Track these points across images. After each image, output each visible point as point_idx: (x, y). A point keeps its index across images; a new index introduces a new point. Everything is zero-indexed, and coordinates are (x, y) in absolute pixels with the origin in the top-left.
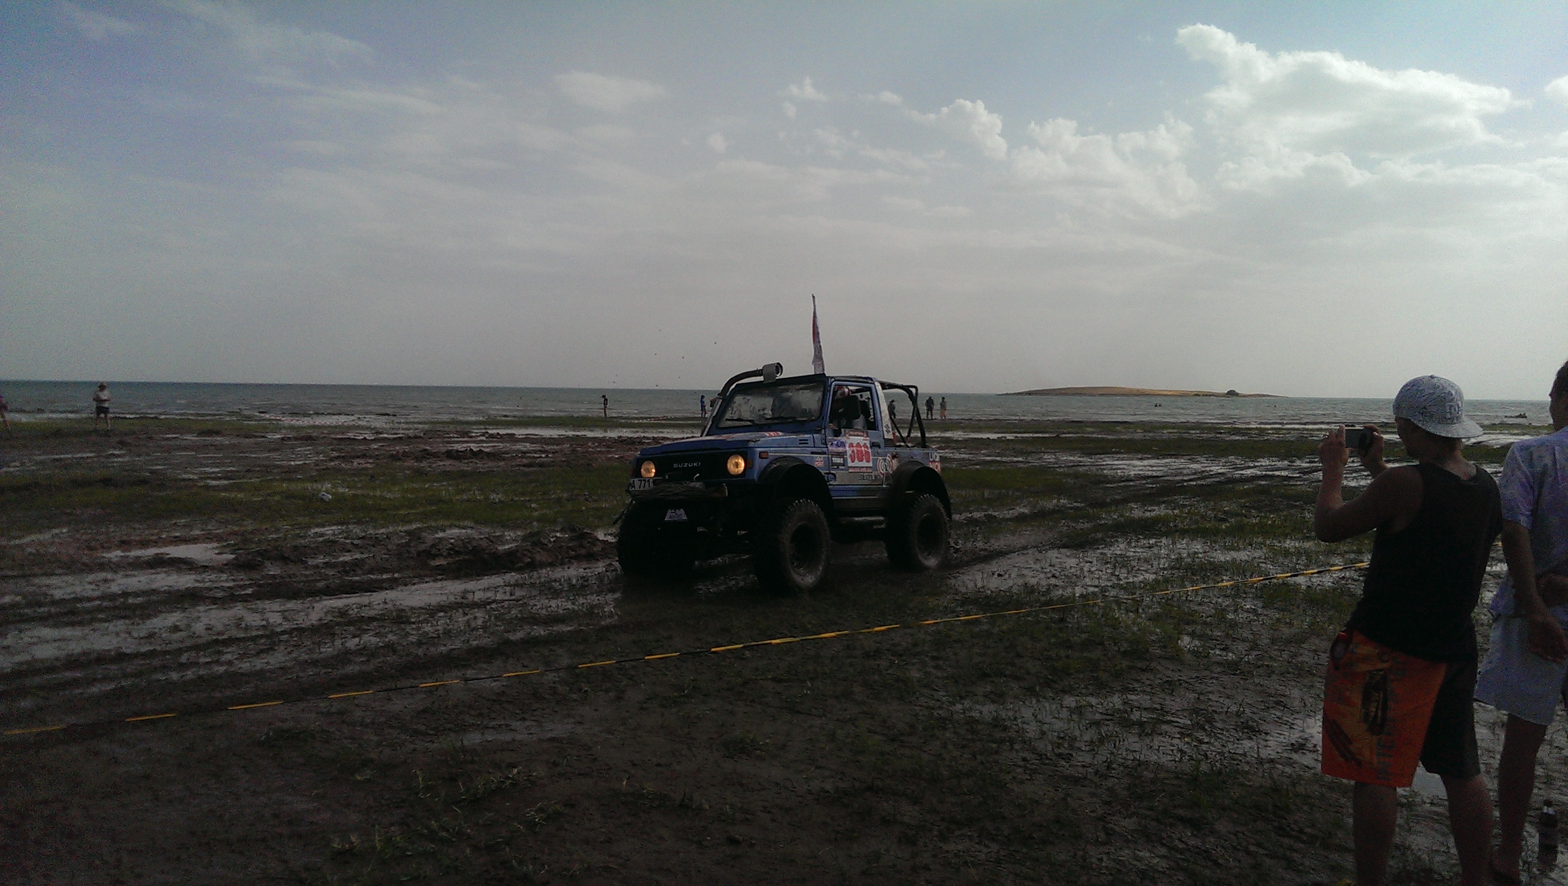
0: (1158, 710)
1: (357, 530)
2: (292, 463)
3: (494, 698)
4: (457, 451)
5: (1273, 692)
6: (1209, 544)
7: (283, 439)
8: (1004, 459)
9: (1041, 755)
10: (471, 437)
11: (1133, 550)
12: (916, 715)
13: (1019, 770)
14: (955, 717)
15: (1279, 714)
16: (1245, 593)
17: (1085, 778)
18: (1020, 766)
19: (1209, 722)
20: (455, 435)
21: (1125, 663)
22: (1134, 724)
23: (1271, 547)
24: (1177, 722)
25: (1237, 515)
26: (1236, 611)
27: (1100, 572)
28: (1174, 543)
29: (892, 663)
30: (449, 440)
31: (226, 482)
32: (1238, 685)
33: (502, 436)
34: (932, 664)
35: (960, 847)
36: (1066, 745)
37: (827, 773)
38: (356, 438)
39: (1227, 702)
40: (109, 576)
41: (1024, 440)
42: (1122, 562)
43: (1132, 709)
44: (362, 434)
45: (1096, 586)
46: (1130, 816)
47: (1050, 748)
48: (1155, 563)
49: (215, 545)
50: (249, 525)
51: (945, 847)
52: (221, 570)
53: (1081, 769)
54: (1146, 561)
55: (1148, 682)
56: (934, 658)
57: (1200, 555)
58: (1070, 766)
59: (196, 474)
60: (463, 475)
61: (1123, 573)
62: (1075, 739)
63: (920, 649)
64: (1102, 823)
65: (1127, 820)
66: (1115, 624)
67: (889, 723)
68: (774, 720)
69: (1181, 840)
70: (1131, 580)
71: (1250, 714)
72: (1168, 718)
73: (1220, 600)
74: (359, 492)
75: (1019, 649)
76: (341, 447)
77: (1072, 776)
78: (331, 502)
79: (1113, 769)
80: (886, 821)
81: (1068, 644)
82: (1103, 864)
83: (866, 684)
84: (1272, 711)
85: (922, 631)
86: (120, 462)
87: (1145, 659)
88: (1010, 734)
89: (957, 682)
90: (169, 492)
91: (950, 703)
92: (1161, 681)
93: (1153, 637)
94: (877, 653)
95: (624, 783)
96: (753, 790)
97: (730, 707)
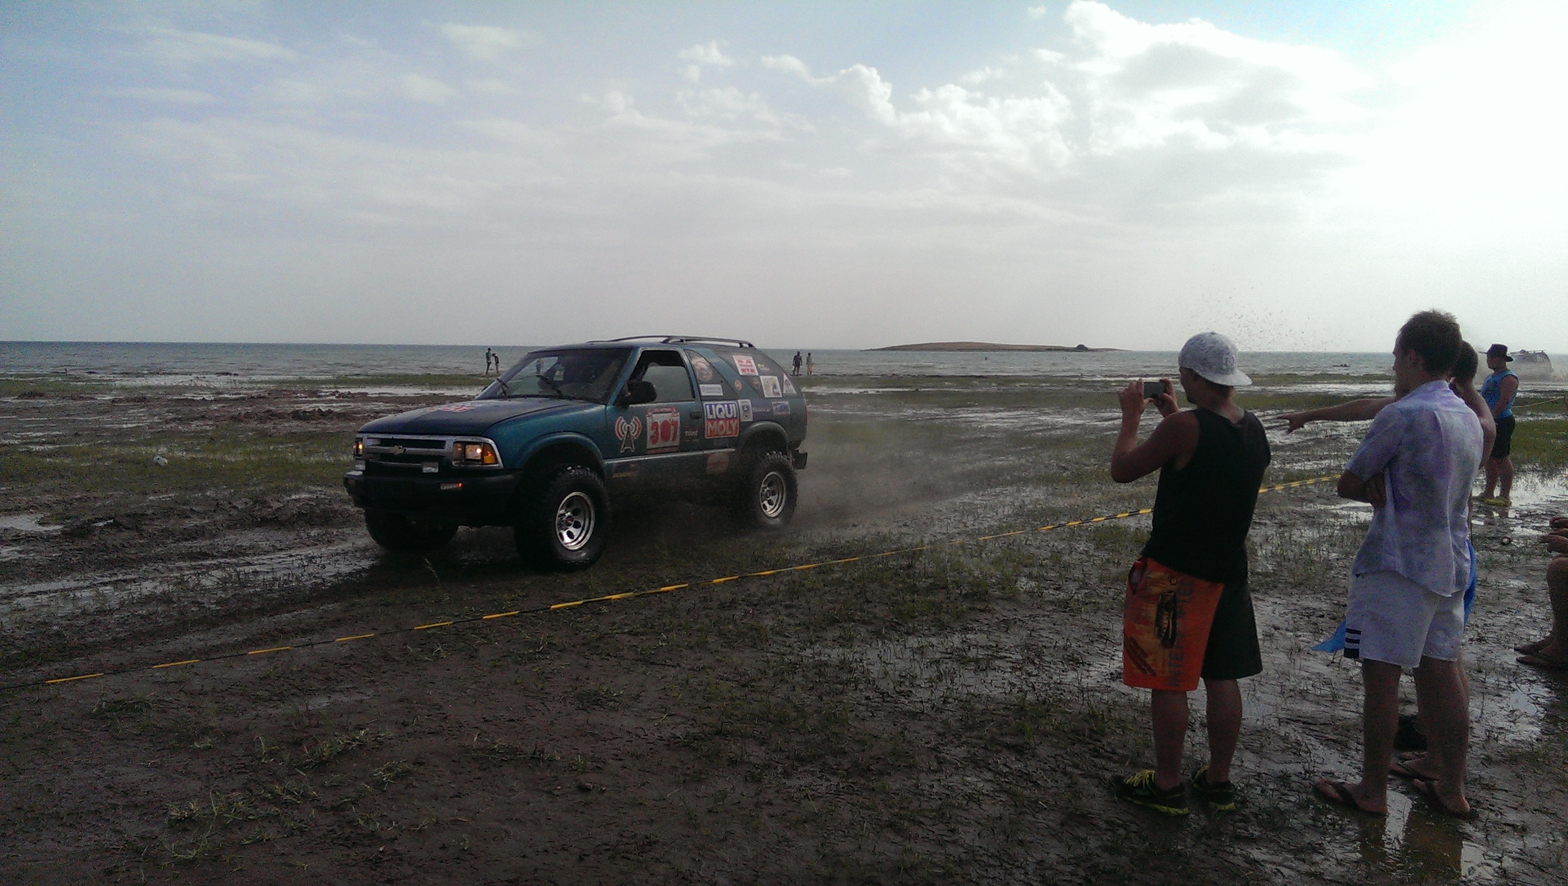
0: (993, 647)
2: (125, 426)
4: (305, 412)
5: (1097, 626)
6: (1050, 491)
7: (113, 401)
9: (882, 693)
10: (320, 396)
11: (980, 498)
12: (768, 662)
13: (861, 708)
14: (805, 661)
15: (1102, 646)
17: (922, 713)
18: (863, 705)
19: (1038, 656)
20: (303, 395)
21: (966, 605)
22: (971, 661)
23: (1107, 493)
24: (1009, 657)
25: (1078, 463)
26: (1070, 553)
27: (949, 521)
28: (1018, 491)
29: (747, 613)
30: (296, 400)
31: (51, 447)
32: (1067, 621)
33: (353, 395)
34: (783, 612)
35: (802, 783)
36: (907, 683)
37: (678, 720)
38: (196, 399)
39: (1056, 637)
41: (885, 395)
42: (970, 510)
43: (969, 647)
44: (200, 394)
46: (959, 746)
47: (892, 686)
48: (1000, 510)
49: (39, 515)
51: (789, 783)
52: (47, 541)
53: (919, 705)
54: (992, 508)
55: (986, 622)
56: (787, 607)
57: (1041, 502)
59: (18, 439)
60: (311, 436)
61: (970, 521)
62: (915, 677)
63: (773, 599)
64: (935, 753)
65: (958, 749)
66: (958, 569)
67: (741, 670)
68: (629, 671)
69: (1005, 765)
70: (976, 527)
71: (1075, 648)
72: (1002, 654)
73: (1056, 544)
74: (199, 456)
75: (868, 595)
76: (179, 408)
77: (910, 712)
78: (165, 467)
79: (949, 703)
80: (733, 762)
81: (914, 590)
82: (934, 790)
83: (721, 634)
84: (1096, 644)
85: (777, 581)
87: (984, 601)
88: (855, 675)
89: (808, 628)
91: (801, 648)
92: (997, 621)
93: (994, 580)
94: (733, 604)
95: (475, 739)
96: (605, 740)
97: (585, 662)
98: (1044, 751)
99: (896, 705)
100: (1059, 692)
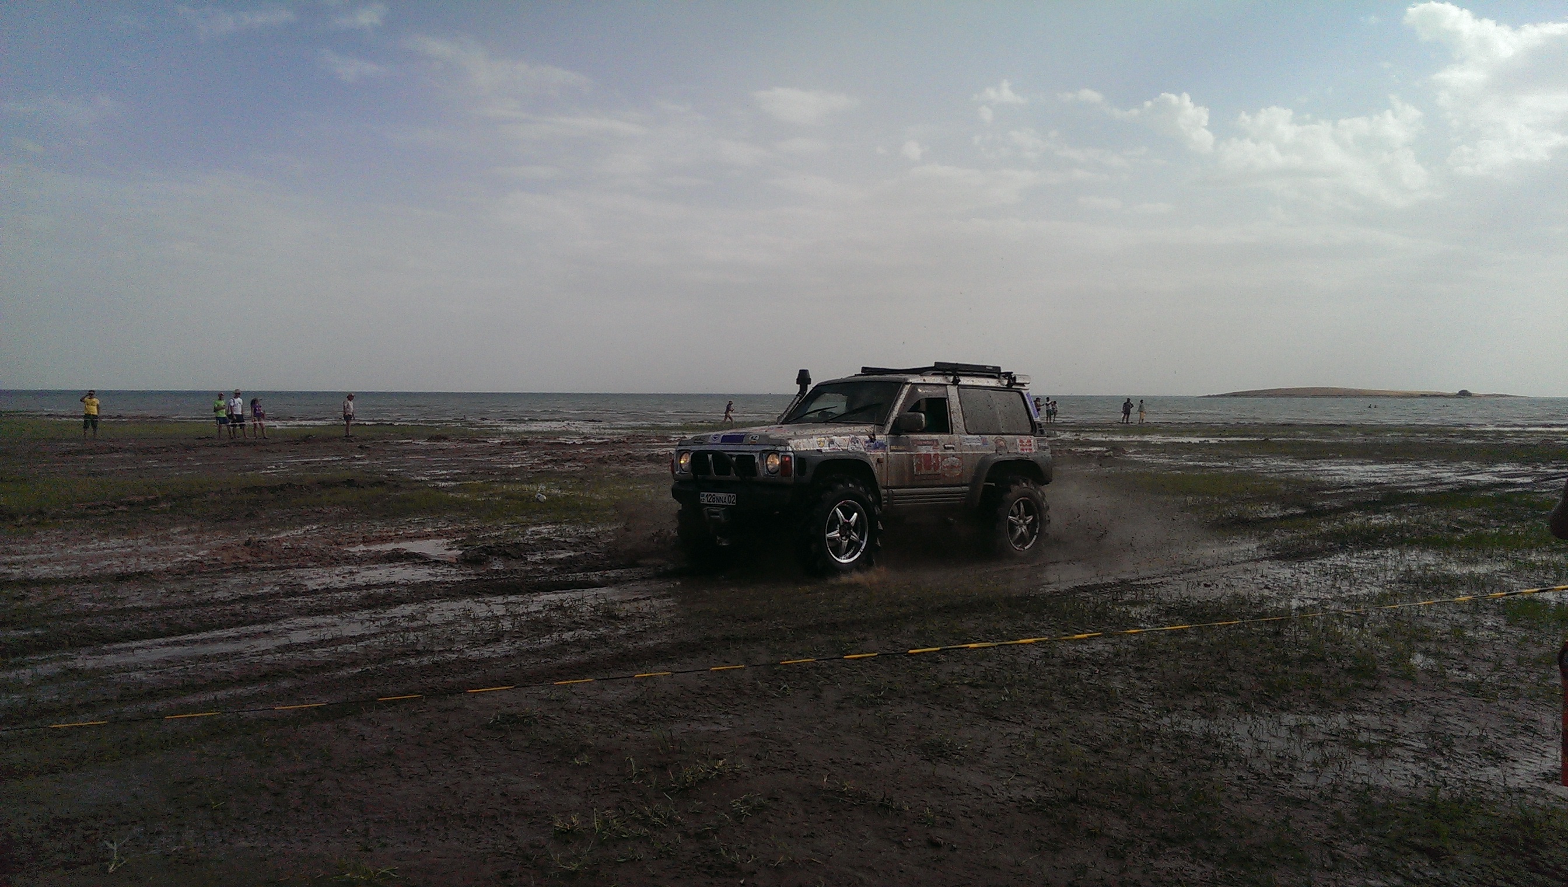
0: (1389, 732)
1: (570, 529)
2: (511, 466)
3: (699, 691)
4: (657, 455)
5: (1520, 715)
6: (1442, 556)
7: (502, 444)
8: (1207, 464)
9: (1258, 775)
10: (670, 442)
11: (1355, 561)
12: (1121, 727)
13: (1235, 789)
14: (1163, 730)
15: (1528, 740)
16: (1486, 609)
17: (1308, 800)
18: (1235, 785)
19: (1447, 747)
20: (656, 440)
21: (1350, 682)
22: (1362, 745)
23: (1515, 561)
24: (1410, 745)
25: (1474, 525)
26: (1475, 628)
27: (1319, 585)
28: (1402, 555)
29: (1093, 672)
31: (453, 484)
32: (1481, 708)
34: (1134, 675)
35: (1172, 865)
36: (1286, 766)
37: (1028, 782)
38: (568, 442)
39: (1468, 726)
40: (354, 568)
41: (1229, 444)
42: (1345, 573)
43: (1359, 730)
44: (571, 439)
45: (1314, 599)
46: (1358, 843)
47: (1268, 767)
48: (1382, 575)
49: (446, 541)
50: (475, 523)
51: (1156, 864)
52: (451, 565)
53: (1303, 791)
54: (1371, 573)
55: (1376, 702)
56: (1137, 669)
57: (1433, 568)
58: (1291, 788)
59: (428, 476)
61: (1344, 586)
62: (1295, 759)
63: (1122, 659)
64: (1329, 849)
65: (1356, 847)
66: (1338, 640)
67: (1092, 734)
68: (972, 725)
69: (1417, 871)
70: (1354, 593)
71: (1494, 740)
72: (1401, 741)
73: (1456, 616)
74: (570, 493)
75: (1231, 664)
76: (553, 451)
77: (1293, 798)
78: (545, 502)
79: (1339, 792)
80: (1091, 835)
81: (1285, 660)
83: (1066, 693)
84: (1520, 737)
85: (1124, 640)
86: (361, 465)
87: (1373, 677)
88: (1223, 751)
89: (1163, 694)
90: (404, 493)
91: (1157, 716)
92: (1391, 701)
93: (1382, 655)
94: (1077, 662)
95: (825, 780)
96: (952, 794)
97: (927, 710)
98: (1465, 858)
99: (1276, 789)
100: (1479, 791)
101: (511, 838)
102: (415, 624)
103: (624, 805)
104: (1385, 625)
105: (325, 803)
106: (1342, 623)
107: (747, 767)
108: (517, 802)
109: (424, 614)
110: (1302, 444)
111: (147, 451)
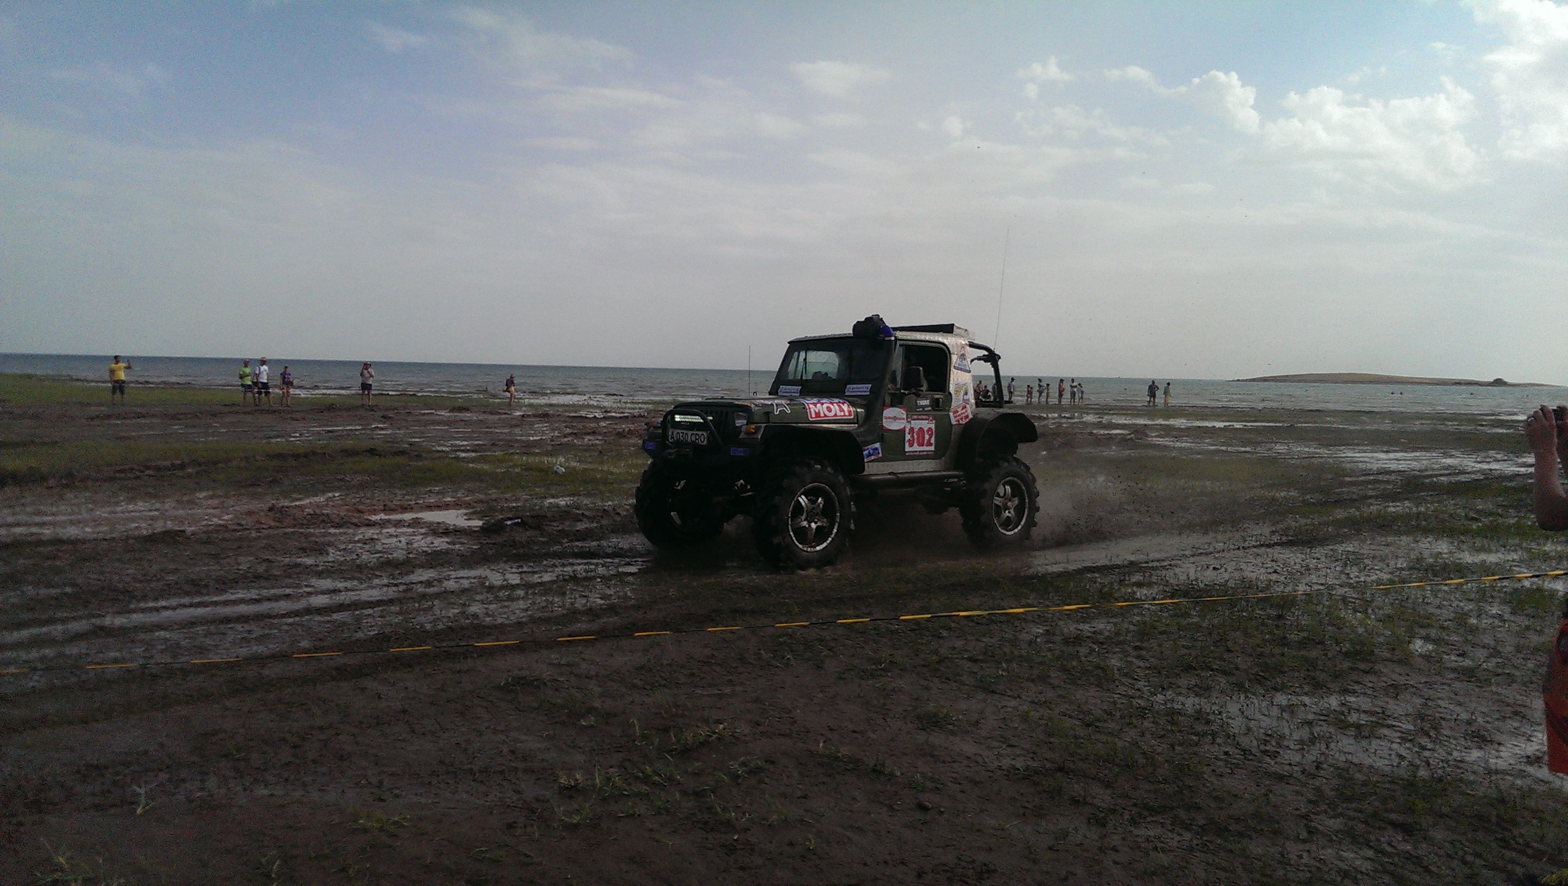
0: (1379, 713)
1: (587, 501)
2: (531, 438)
5: (1511, 701)
6: (1456, 544)
7: (523, 416)
8: (1230, 449)
9: (1244, 750)
11: (1368, 547)
12: (1115, 703)
13: (1220, 763)
14: (1156, 707)
15: (1516, 724)
16: (1492, 597)
17: (1291, 776)
18: (1221, 760)
19: (1435, 729)
21: (1346, 665)
22: (1352, 725)
23: (1529, 551)
24: (1399, 727)
25: (1492, 514)
26: (1479, 616)
27: (1328, 570)
28: (1415, 542)
29: (1092, 650)
31: (474, 454)
32: (1472, 692)
34: (1135, 653)
35: (1151, 833)
36: (1274, 743)
37: (1018, 752)
38: (588, 416)
39: (1458, 709)
40: (375, 535)
41: (1255, 430)
42: (1355, 560)
43: (1349, 711)
44: (591, 412)
45: (1322, 584)
46: (1334, 817)
47: (1255, 743)
48: (1392, 563)
49: (465, 511)
50: (493, 493)
51: (1136, 832)
52: (470, 534)
53: (1287, 768)
54: (1382, 560)
55: (1370, 685)
56: (1136, 648)
57: (1444, 556)
58: (1276, 763)
59: (449, 446)
61: (1354, 572)
62: (1282, 737)
63: (1122, 638)
64: (1305, 821)
65: (1333, 820)
66: (1339, 624)
67: (1085, 709)
68: (969, 697)
69: (1389, 844)
70: (1362, 579)
71: (1482, 723)
72: (1390, 722)
73: (1461, 604)
74: (589, 466)
75: (1230, 644)
76: (574, 424)
77: (1276, 774)
78: (564, 475)
79: (1322, 769)
80: (1075, 802)
81: (1284, 642)
82: (1303, 861)
83: (1064, 669)
84: (1508, 721)
85: (1126, 620)
86: (383, 434)
87: (1369, 661)
88: (1213, 728)
89: (1160, 673)
90: (426, 463)
91: (1151, 693)
92: (1385, 684)
93: (1381, 639)
94: (1077, 640)
95: (821, 745)
96: (943, 762)
97: (925, 683)
98: (1439, 834)
99: (1261, 765)
100: (1460, 771)
101: (518, 792)
102: (432, 590)
103: (627, 764)
104: (1388, 611)
105: (342, 756)
106: (1346, 608)
107: (746, 731)
108: (525, 759)
109: (440, 581)
110: (1328, 430)
111: (174, 417)
